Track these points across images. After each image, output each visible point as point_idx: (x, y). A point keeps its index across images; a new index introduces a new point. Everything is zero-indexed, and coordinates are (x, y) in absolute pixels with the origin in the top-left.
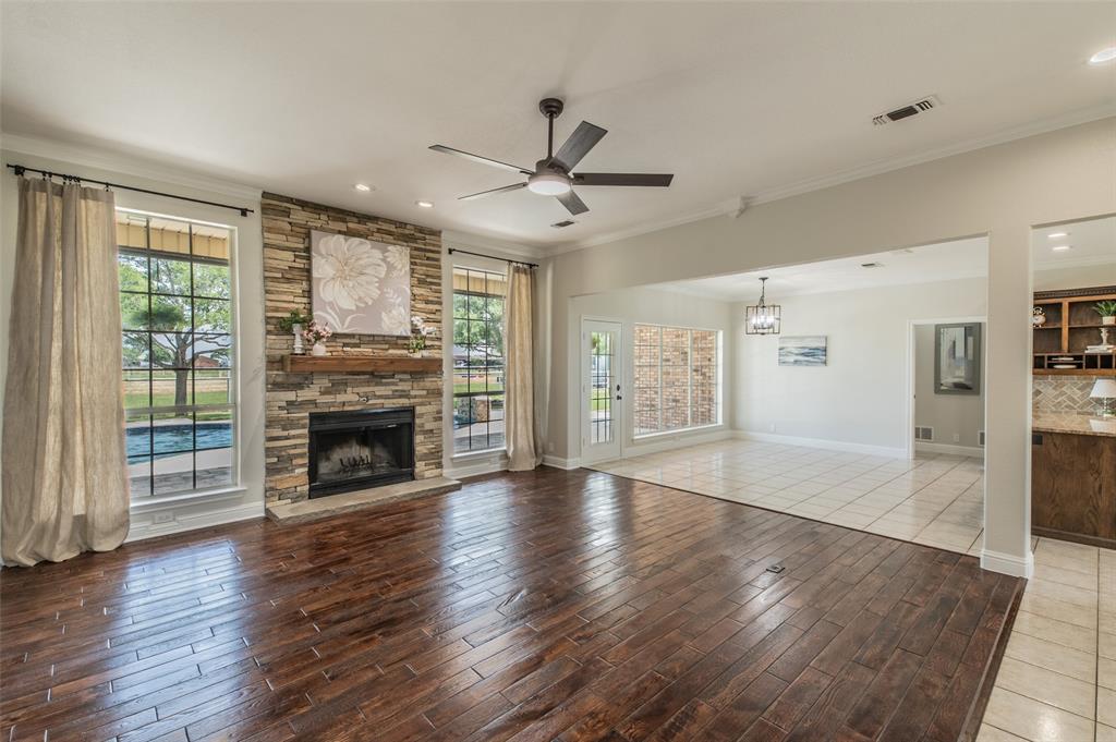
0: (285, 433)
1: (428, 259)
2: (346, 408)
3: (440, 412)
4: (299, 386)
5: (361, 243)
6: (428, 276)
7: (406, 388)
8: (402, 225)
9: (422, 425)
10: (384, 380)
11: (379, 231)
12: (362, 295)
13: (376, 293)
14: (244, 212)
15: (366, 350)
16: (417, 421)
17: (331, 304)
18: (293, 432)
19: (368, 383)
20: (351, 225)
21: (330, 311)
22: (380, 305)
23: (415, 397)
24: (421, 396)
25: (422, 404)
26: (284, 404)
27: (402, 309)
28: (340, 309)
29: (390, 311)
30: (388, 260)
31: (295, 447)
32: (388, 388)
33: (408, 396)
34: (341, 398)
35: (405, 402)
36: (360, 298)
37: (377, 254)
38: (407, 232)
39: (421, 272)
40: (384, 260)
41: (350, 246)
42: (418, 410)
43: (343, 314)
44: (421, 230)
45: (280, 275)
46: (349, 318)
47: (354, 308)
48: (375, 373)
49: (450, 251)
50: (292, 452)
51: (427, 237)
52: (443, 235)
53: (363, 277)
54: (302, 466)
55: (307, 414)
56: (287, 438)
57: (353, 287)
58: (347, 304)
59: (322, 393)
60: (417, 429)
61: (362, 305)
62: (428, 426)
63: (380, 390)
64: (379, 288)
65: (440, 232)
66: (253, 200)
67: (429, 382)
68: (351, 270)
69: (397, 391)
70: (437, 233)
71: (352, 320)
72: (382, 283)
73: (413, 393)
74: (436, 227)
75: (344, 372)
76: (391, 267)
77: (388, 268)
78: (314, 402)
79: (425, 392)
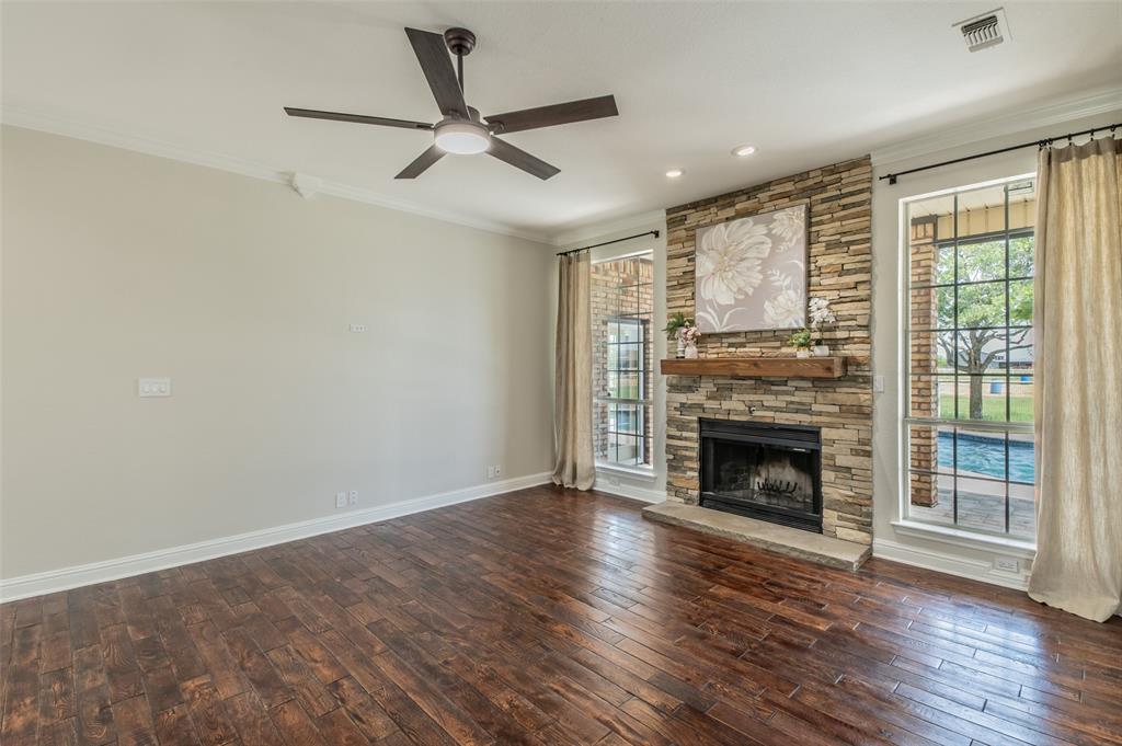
0: (678, 434)
1: (844, 207)
2: (732, 417)
3: (868, 442)
4: (690, 389)
5: (743, 224)
6: (844, 233)
7: (804, 400)
8: (803, 176)
9: (832, 457)
10: (773, 388)
11: (772, 198)
12: (742, 284)
13: (757, 278)
14: (657, 234)
15: (752, 350)
16: (825, 450)
17: (710, 302)
18: (685, 434)
19: (755, 390)
20: (738, 207)
21: (710, 310)
22: (765, 291)
23: (820, 414)
24: (829, 414)
25: (830, 426)
26: (678, 405)
27: (791, 292)
28: (719, 305)
29: (775, 298)
30: (774, 232)
31: (686, 448)
32: (780, 397)
33: (808, 412)
34: (726, 405)
35: (804, 419)
36: (739, 289)
37: (761, 230)
38: (810, 182)
39: (832, 231)
40: (769, 235)
41: (730, 232)
42: (825, 433)
43: (722, 310)
44: (833, 169)
45: (675, 283)
46: (727, 316)
47: (733, 302)
48: (762, 378)
49: (893, 179)
50: (684, 453)
51: (843, 175)
52: (872, 160)
53: (744, 264)
54: (692, 469)
55: (695, 418)
56: (680, 438)
57: (732, 278)
58: (725, 299)
59: (709, 398)
60: (823, 461)
61: (741, 297)
62: (841, 461)
63: (769, 400)
64: (759, 272)
65: (868, 157)
66: (659, 220)
67: (845, 394)
68: (731, 259)
69: (792, 403)
70: (865, 161)
71: (730, 317)
72: (766, 264)
73: (815, 408)
74: (859, 154)
75: (730, 376)
76: (777, 240)
77: (773, 243)
78: (701, 406)
79: (836, 409)
